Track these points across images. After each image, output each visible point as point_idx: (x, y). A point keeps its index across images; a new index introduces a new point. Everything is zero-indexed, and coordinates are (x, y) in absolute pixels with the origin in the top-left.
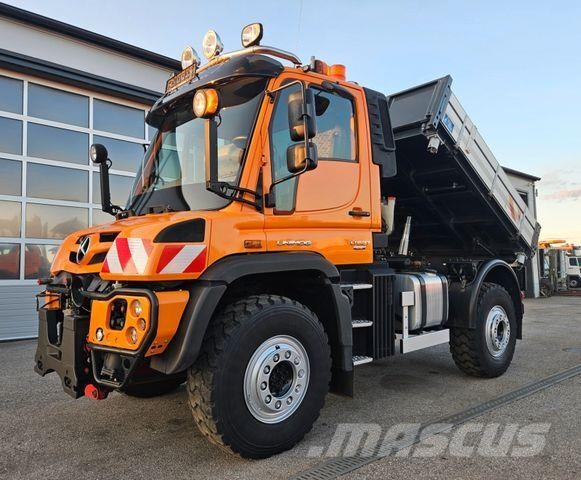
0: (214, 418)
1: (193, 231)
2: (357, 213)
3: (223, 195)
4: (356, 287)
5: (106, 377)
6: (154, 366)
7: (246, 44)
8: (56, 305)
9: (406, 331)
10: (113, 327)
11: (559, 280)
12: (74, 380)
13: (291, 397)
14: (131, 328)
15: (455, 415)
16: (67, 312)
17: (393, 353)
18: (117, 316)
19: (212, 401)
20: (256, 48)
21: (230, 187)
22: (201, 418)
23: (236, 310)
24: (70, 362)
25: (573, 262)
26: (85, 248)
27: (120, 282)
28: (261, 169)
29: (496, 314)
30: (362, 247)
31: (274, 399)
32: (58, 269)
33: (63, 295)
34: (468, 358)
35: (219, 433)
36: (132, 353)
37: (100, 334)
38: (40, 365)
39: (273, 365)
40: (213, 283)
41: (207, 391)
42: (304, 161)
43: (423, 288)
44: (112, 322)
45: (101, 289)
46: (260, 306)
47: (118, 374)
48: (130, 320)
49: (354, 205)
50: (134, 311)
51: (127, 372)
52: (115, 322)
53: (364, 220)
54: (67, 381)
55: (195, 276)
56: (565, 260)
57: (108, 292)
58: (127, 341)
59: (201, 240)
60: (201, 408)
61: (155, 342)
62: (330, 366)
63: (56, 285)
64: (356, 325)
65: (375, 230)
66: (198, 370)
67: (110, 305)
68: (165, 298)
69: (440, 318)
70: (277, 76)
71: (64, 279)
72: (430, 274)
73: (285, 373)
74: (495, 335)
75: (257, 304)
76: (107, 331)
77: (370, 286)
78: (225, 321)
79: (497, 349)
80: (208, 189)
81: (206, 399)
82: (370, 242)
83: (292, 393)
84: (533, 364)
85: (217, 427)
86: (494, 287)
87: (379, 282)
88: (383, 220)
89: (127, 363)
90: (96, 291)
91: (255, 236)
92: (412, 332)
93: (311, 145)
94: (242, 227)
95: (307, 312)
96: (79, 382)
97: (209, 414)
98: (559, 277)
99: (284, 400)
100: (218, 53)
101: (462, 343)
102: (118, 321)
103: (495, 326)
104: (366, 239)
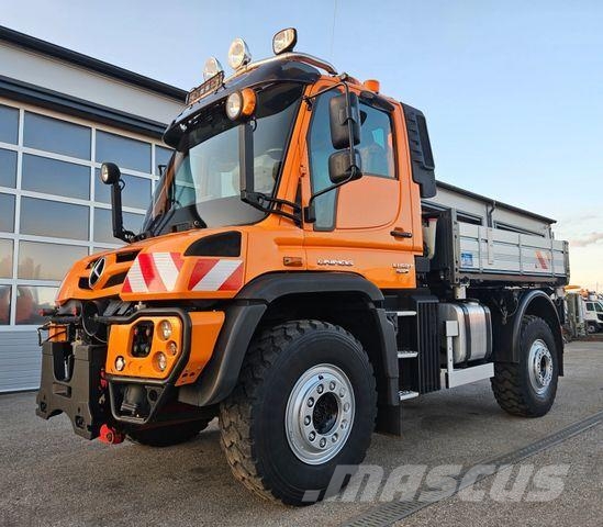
0: (253, 458)
1: (227, 244)
2: (398, 234)
3: (259, 207)
4: (400, 313)
5: (128, 413)
6: (183, 398)
7: (278, 51)
8: (63, 338)
9: (450, 364)
10: (135, 354)
11: (578, 325)
12: (89, 419)
13: (336, 434)
14: (159, 353)
15: (509, 454)
16: (77, 344)
17: (439, 388)
18: (141, 342)
19: (251, 439)
20: (289, 55)
21: (266, 199)
22: (237, 459)
23: (274, 334)
24: (82, 399)
25: (590, 307)
26: (100, 270)
27: (144, 302)
28: (300, 180)
29: (538, 349)
30: (404, 270)
31: (319, 437)
32: (66, 298)
33: (72, 324)
34: (512, 396)
35: (259, 475)
36: (160, 382)
37: (120, 363)
38: (43, 406)
39: (317, 397)
40: (253, 301)
41: (245, 427)
42: (350, 169)
43: (466, 318)
44: (135, 348)
45: (121, 312)
46: (302, 331)
47: (142, 409)
48: (157, 343)
49: (396, 225)
50: (161, 334)
51: (153, 405)
52: (139, 347)
53: (406, 242)
54: (78, 421)
55: (230, 294)
56: (582, 305)
57: (130, 314)
58: (153, 368)
59: (237, 254)
60: (237, 446)
61: (187, 368)
62: (376, 401)
63: (63, 315)
64: (400, 355)
65: (417, 254)
66: (234, 403)
67: (133, 328)
68: (199, 319)
69: (484, 351)
70: (313, 83)
71: (73, 308)
72: (473, 304)
73: (329, 407)
74: (538, 370)
75: (298, 328)
76: (128, 358)
77: (414, 313)
78: (263, 347)
79: (541, 386)
80: (243, 200)
81: (244, 436)
82: (413, 265)
83: (337, 429)
84: (575, 404)
85: (257, 469)
86: (535, 320)
87: (423, 309)
88: (424, 243)
89: (154, 395)
90: (115, 314)
91: (295, 253)
92: (457, 366)
93: (356, 152)
94: (280, 243)
95: (351, 339)
96: (94, 420)
97: (247, 453)
98: (578, 322)
99: (329, 437)
100: (245, 63)
101: (505, 379)
102: (142, 347)
103: (538, 361)
104: (409, 263)
